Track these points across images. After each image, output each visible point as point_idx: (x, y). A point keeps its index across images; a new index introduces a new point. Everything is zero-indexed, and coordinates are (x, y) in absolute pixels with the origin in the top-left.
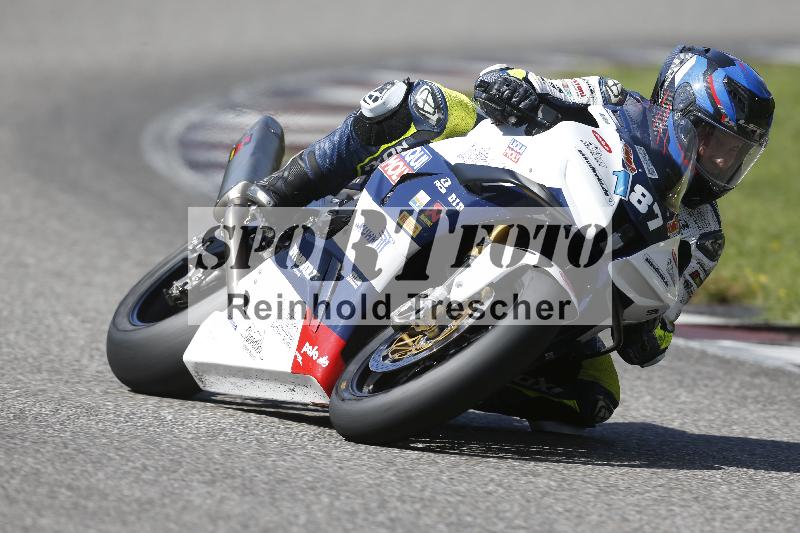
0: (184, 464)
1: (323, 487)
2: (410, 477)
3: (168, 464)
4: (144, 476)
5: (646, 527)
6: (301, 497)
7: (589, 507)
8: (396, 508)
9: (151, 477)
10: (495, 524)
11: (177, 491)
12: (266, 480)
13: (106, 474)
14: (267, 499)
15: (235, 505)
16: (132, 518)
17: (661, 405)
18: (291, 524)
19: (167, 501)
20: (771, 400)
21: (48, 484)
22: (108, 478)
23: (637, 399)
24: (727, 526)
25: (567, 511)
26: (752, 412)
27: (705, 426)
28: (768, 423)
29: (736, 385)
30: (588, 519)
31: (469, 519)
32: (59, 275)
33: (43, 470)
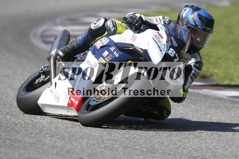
0: (43, 131)
1: (85, 137)
2: (111, 133)
3: (39, 132)
4: (32, 136)
5: (182, 146)
6: (79, 140)
7: (165, 140)
8: (107, 143)
9: (34, 136)
10: (137, 147)
11: (42, 140)
12: (68, 135)
13: (20, 135)
14: (68, 141)
15: (59, 143)
16: (28, 148)
17: (186, 109)
18: (76, 148)
19: (38, 143)
20: (219, 107)
21: (3, 138)
22: (21, 137)
23: (179, 108)
24: (206, 145)
25: (158, 142)
26: (213, 111)
27: (199, 115)
28: (218, 114)
29: (208, 103)
30: (164, 144)
31: (129, 145)
32: (6, 76)
33: (1, 135)
